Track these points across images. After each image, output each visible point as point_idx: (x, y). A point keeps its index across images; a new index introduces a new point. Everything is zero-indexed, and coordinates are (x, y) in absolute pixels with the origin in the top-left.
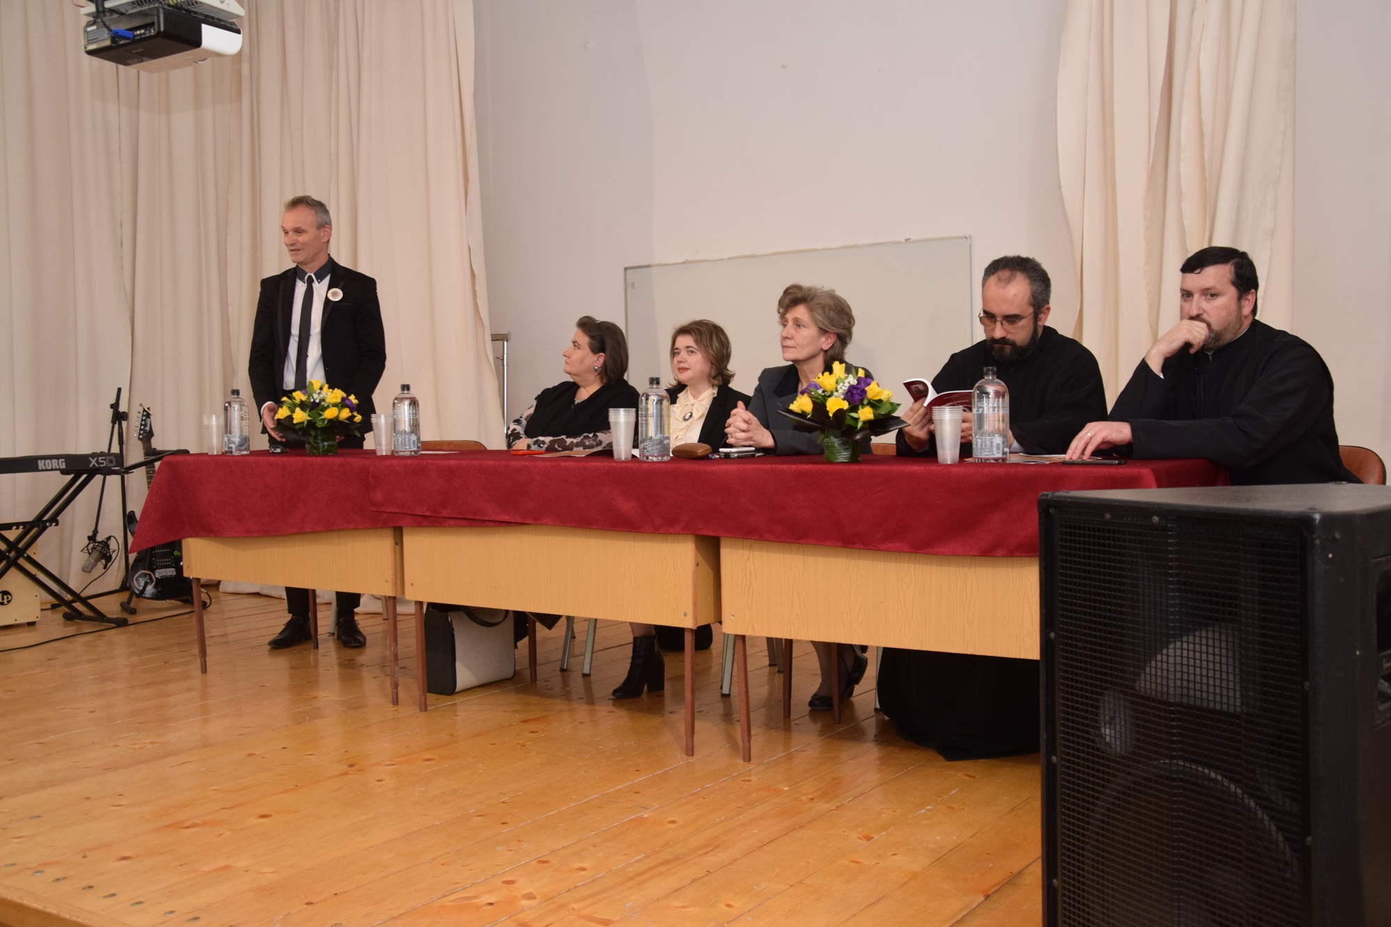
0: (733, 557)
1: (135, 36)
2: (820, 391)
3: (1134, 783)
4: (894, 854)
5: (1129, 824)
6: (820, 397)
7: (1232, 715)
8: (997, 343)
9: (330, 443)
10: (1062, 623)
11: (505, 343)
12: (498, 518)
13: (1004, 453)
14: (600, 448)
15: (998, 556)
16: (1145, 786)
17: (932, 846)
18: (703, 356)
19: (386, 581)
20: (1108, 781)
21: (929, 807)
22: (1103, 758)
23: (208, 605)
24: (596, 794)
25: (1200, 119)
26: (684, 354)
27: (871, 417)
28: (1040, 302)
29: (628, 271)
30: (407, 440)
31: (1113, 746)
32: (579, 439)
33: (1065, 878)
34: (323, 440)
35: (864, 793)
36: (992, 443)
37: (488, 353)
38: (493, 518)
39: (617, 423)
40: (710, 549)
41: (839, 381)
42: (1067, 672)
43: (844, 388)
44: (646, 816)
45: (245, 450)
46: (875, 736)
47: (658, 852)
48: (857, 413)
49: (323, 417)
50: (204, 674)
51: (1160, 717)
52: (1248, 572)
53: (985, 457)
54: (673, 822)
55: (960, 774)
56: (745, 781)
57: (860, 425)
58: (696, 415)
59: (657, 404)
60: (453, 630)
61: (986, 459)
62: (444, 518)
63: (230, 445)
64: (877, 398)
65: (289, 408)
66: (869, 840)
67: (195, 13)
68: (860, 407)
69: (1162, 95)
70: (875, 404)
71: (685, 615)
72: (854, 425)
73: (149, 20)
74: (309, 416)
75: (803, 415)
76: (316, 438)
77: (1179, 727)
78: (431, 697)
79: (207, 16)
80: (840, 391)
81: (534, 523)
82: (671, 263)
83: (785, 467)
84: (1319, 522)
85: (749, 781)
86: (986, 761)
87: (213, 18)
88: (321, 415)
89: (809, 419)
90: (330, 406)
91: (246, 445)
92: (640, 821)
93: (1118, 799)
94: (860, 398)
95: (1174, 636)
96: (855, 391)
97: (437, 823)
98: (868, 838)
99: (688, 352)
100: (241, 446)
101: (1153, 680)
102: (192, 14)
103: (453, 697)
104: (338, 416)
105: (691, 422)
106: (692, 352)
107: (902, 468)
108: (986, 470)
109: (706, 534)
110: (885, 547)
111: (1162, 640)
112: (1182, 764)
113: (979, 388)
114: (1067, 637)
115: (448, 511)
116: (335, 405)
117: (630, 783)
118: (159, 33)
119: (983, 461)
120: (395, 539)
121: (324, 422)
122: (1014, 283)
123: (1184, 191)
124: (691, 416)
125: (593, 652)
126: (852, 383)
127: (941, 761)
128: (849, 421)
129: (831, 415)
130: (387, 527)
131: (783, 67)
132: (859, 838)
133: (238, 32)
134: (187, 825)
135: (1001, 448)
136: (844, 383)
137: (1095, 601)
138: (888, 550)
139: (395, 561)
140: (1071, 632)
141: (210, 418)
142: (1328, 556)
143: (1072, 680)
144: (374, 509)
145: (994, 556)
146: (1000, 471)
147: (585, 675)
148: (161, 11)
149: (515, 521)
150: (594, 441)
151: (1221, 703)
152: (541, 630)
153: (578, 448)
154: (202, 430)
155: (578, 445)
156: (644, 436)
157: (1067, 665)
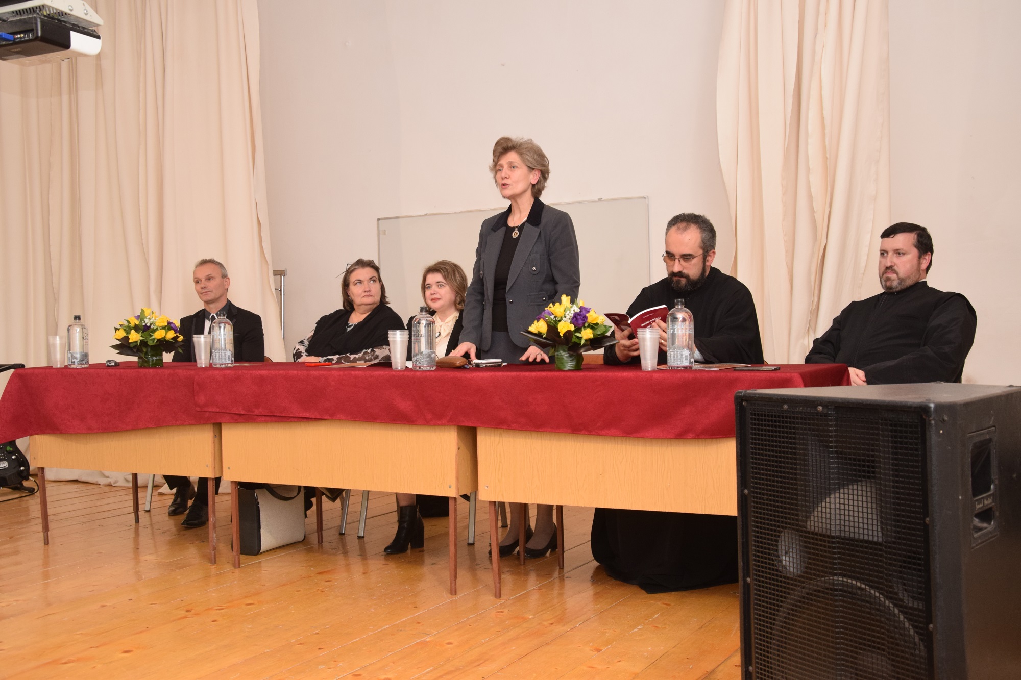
0: (487, 441)
1: (15, 39)
2: (552, 317)
3: (808, 594)
4: (620, 661)
5: (804, 623)
6: (553, 321)
7: (876, 543)
8: (676, 276)
9: (158, 357)
10: (753, 482)
11: (283, 277)
12: (301, 415)
13: (691, 362)
14: (377, 361)
15: (688, 438)
16: (815, 596)
17: (646, 654)
18: (451, 288)
19: (207, 466)
20: (789, 594)
21: (640, 627)
22: (781, 577)
23: (36, 491)
24: (387, 625)
25: (822, 114)
26: (435, 288)
27: (591, 336)
28: (708, 246)
29: (380, 221)
30: (223, 355)
31: (788, 568)
32: (360, 355)
33: (758, 665)
34: (152, 356)
35: (590, 619)
36: (682, 355)
37: (271, 286)
38: (297, 415)
39: (395, 342)
40: (470, 436)
41: (566, 309)
42: (757, 517)
43: (570, 314)
44: (428, 640)
45: (86, 363)
46: (592, 577)
47: (443, 665)
48: (580, 333)
49: (153, 337)
50: (47, 546)
51: (825, 546)
52: (885, 444)
53: (676, 365)
54: (450, 643)
55: (659, 603)
56: (499, 612)
57: (583, 342)
58: (443, 334)
59: (425, 326)
60: (258, 503)
61: (678, 367)
62: (257, 415)
63: (73, 360)
64: (595, 322)
65: (124, 330)
66: (599, 652)
67: (65, 22)
68: (583, 329)
69: (793, 95)
70: (593, 327)
71: (450, 487)
72: (579, 343)
73: (28, 27)
74: (141, 336)
75: (539, 335)
76: (146, 354)
77: (839, 553)
78: (242, 557)
79: (74, 25)
80: (568, 317)
81: (330, 418)
82: (414, 215)
83: (527, 374)
84: (934, 408)
85: (502, 612)
86: (677, 593)
87: (78, 26)
88: (151, 336)
89: (545, 338)
90: (159, 329)
91: (86, 359)
92: (425, 643)
93: (796, 606)
94: (582, 322)
95: (835, 490)
96: (579, 317)
97: (268, 650)
98: (599, 651)
99: (438, 286)
100: (82, 360)
101: (820, 520)
102: (63, 23)
103: (259, 556)
104: (165, 337)
105: (440, 340)
106: (441, 285)
107: (616, 374)
108: (679, 375)
109: (466, 425)
110: (603, 432)
111: (827, 492)
112: (841, 579)
113: (672, 314)
114: (756, 493)
115: (260, 410)
116: (163, 328)
117: (411, 616)
118: (36, 38)
119: (673, 369)
120: (214, 433)
121: (154, 342)
122: (689, 231)
123: (811, 167)
124: (440, 335)
125: (366, 519)
126: (576, 311)
127: (643, 594)
128: (574, 340)
129: (561, 335)
130: (209, 423)
131: (503, 65)
132: (591, 650)
133: (98, 37)
134: (64, 661)
135: (688, 359)
136: (570, 311)
137: (777, 467)
138: (606, 435)
139: (214, 450)
140: (760, 489)
141: (54, 339)
142: (940, 432)
143: (761, 523)
144: (198, 409)
145: (684, 438)
146: (687, 376)
147: (360, 538)
148: (39, 20)
149: (314, 417)
150: (372, 355)
151: (868, 535)
152: (326, 503)
153: (360, 360)
154: (49, 348)
155: (360, 359)
156: (417, 352)
157: (757, 512)
